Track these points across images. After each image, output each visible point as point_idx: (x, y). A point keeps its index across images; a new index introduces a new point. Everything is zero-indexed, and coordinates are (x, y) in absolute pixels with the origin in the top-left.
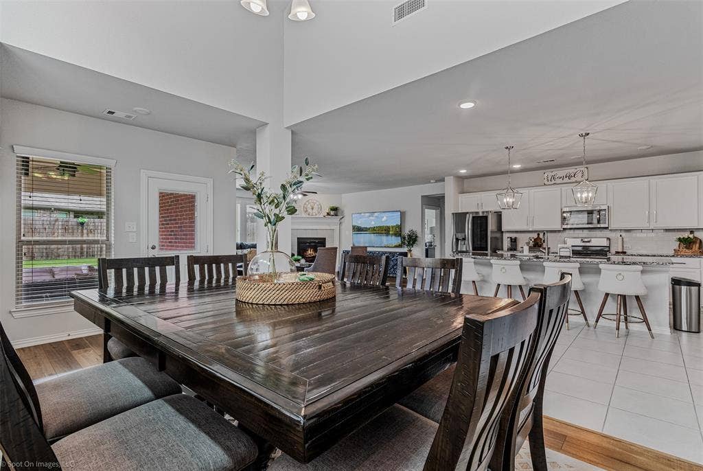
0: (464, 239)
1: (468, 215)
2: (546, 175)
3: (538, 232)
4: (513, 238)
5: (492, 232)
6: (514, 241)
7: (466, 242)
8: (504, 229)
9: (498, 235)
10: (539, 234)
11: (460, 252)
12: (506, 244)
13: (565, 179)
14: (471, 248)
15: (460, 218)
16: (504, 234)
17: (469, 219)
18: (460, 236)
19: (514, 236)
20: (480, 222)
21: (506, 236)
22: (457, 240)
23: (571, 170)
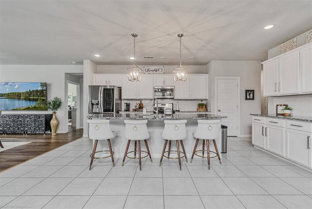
0: (98, 104)
1: (100, 87)
2: (145, 68)
3: (141, 100)
4: (128, 103)
5: (116, 100)
6: (128, 105)
7: (99, 106)
8: (123, 97)
9: (119, 102)
10: (141, 101)
11: (94, 113)
12: (124, 107)
13: (154, 72)
14: (102, 111)
15: (94, 89)
16: (122, 101)
17: (101, 90)
18: (95, 102)
19: (128, 102)
20: (108, 93)
21: (123, 102)
22: (93, 104)
23: (157, 67)
